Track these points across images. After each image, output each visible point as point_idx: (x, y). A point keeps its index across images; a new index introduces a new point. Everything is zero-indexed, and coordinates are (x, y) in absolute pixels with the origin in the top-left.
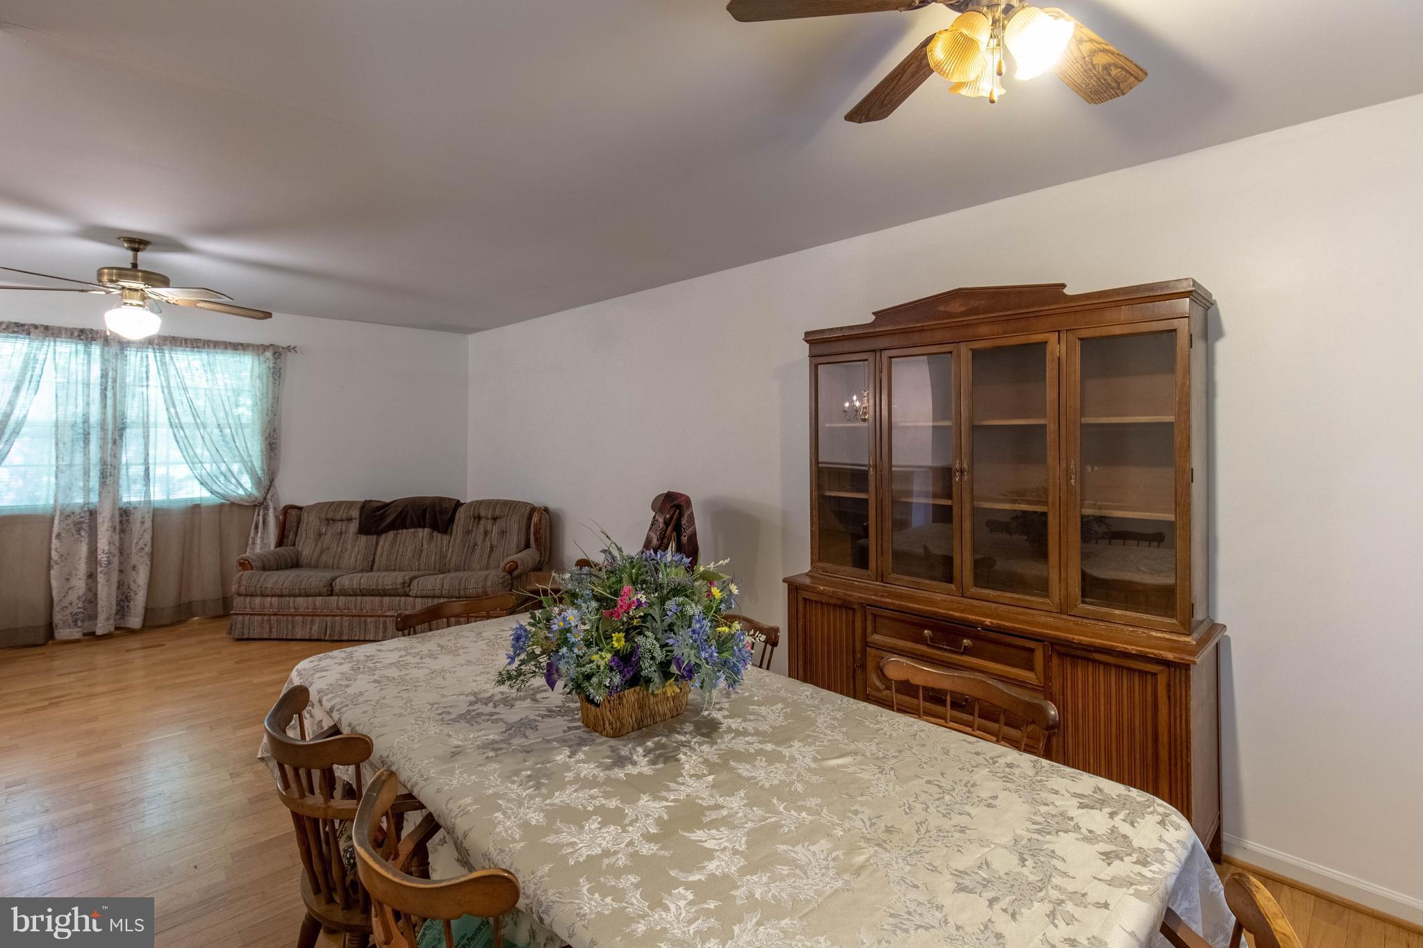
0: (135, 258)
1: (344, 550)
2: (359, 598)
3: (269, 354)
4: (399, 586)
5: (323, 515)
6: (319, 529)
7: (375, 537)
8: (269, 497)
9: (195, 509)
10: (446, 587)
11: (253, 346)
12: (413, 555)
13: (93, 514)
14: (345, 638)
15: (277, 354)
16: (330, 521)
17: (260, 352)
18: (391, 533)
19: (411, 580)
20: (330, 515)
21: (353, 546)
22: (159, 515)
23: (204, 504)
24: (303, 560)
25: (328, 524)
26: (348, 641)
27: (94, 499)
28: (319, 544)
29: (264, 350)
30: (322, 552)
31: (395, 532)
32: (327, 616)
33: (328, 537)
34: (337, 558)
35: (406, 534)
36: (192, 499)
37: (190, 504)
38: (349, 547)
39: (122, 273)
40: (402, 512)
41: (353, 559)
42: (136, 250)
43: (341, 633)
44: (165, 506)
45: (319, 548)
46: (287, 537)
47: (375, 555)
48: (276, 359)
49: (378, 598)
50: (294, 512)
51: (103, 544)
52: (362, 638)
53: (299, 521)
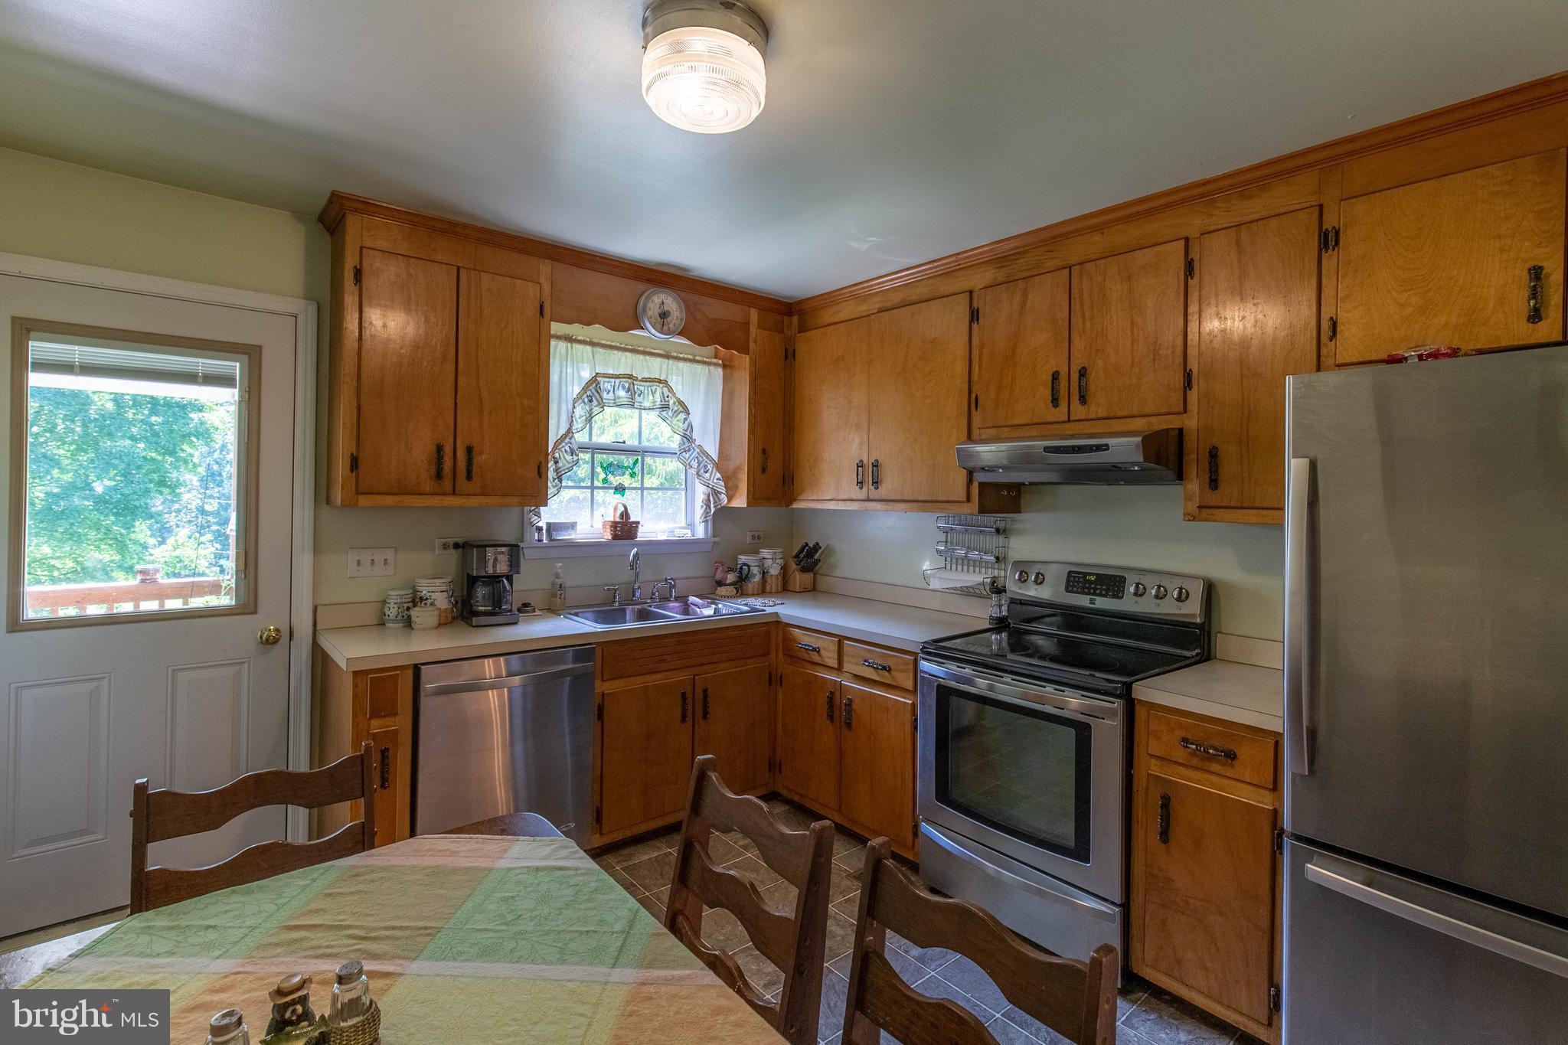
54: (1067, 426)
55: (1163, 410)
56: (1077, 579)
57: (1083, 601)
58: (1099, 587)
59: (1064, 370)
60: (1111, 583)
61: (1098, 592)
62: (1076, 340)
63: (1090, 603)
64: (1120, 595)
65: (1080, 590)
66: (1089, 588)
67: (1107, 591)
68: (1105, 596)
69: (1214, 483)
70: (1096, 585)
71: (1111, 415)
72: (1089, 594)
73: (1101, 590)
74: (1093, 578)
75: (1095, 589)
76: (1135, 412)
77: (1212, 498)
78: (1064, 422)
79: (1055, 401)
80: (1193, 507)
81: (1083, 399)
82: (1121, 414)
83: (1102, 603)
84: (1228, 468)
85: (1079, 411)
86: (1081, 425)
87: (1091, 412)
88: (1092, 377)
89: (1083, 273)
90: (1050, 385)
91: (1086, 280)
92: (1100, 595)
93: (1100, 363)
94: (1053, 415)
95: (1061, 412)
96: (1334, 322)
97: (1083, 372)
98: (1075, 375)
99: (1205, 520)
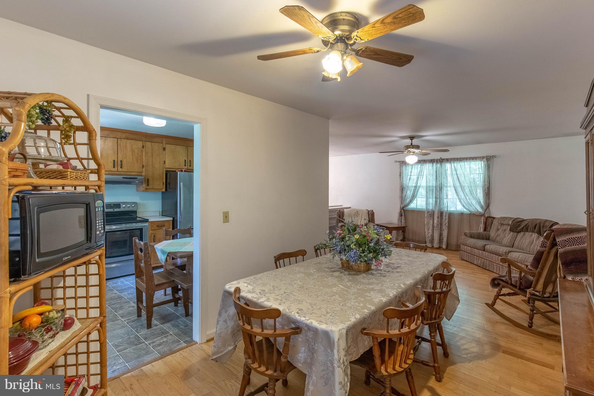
0: (412, 142)
1: (505, 237)
2: (492, 254)
3: (485, 160)
4: (504, 253)
5: (500, 222)
6: (498, 227)
7: (516, 233)
8: (486, 213)
9: (462, 214)
10: (520, 258)
11: (479, 157)
12: (528, 244)
13: (434, 212)
14: (487, 269)
15: (489, 159)
16: (502, 224)
17: (482, 159)
18: (522, 233)
19: (509, 252)
20: (502, 222)
21: (508, 236)
22: (451, 215)
23: (464, 213)
24: (491, 238)
25: (501, 225)
26: (488, 270)
27: (434, 208)
28: (497, 233)
29: (483, 158)
30: (497, 236)
31: (524, 233)
32: (483, 258)
33: (500, 230)
34: (501, 239)
35: (527, 234)
36: (461, 211)
37: (460, 212)
38: (507, 236)
39: (407, 147)
40: (527, 224)
41: (506, 241)
42: (412, 140)
43: (486, 267)
44: (453, 212)
45: (496, 235)
46: (487, 228)
47: (515, 241)
48: (487, 161)
49: (497, 256)
50: (490, 219)
51: (435, 221)
52: (492, 271)
53: (492, 223)
54: (117, 172)
55: (139, 171)
56: (109, 206)
57: (111, 210)
59: (116, 160)
60: (118, 205)
62: (119, 154)
63: (113, 210)
64: (120, 207)
65: (110, 208)
67: (117, 207)
69: (148, 185)
70: (114, 206)
71: (128, 171)
72: (112, 208)
74: (112, 205)
77: (148, 187)
79: (114, 167)
80: (144, 189)
81: (121, 167)
82: (130, 171)
83: (116, 210)
84: (150, 182)
85: (120, 169)
86: (120, 172)
87: (123, 170)
88: (123, 163)
89: (120, 140)
90: (113, 163)
91: (121, 143)
92: (115, 208)
93: (125, 160)
94: (113, 169)
95: (116, 169)
96: (165, 161)
97: (121, 161)
98: (119, 162)
99: (146, 191)
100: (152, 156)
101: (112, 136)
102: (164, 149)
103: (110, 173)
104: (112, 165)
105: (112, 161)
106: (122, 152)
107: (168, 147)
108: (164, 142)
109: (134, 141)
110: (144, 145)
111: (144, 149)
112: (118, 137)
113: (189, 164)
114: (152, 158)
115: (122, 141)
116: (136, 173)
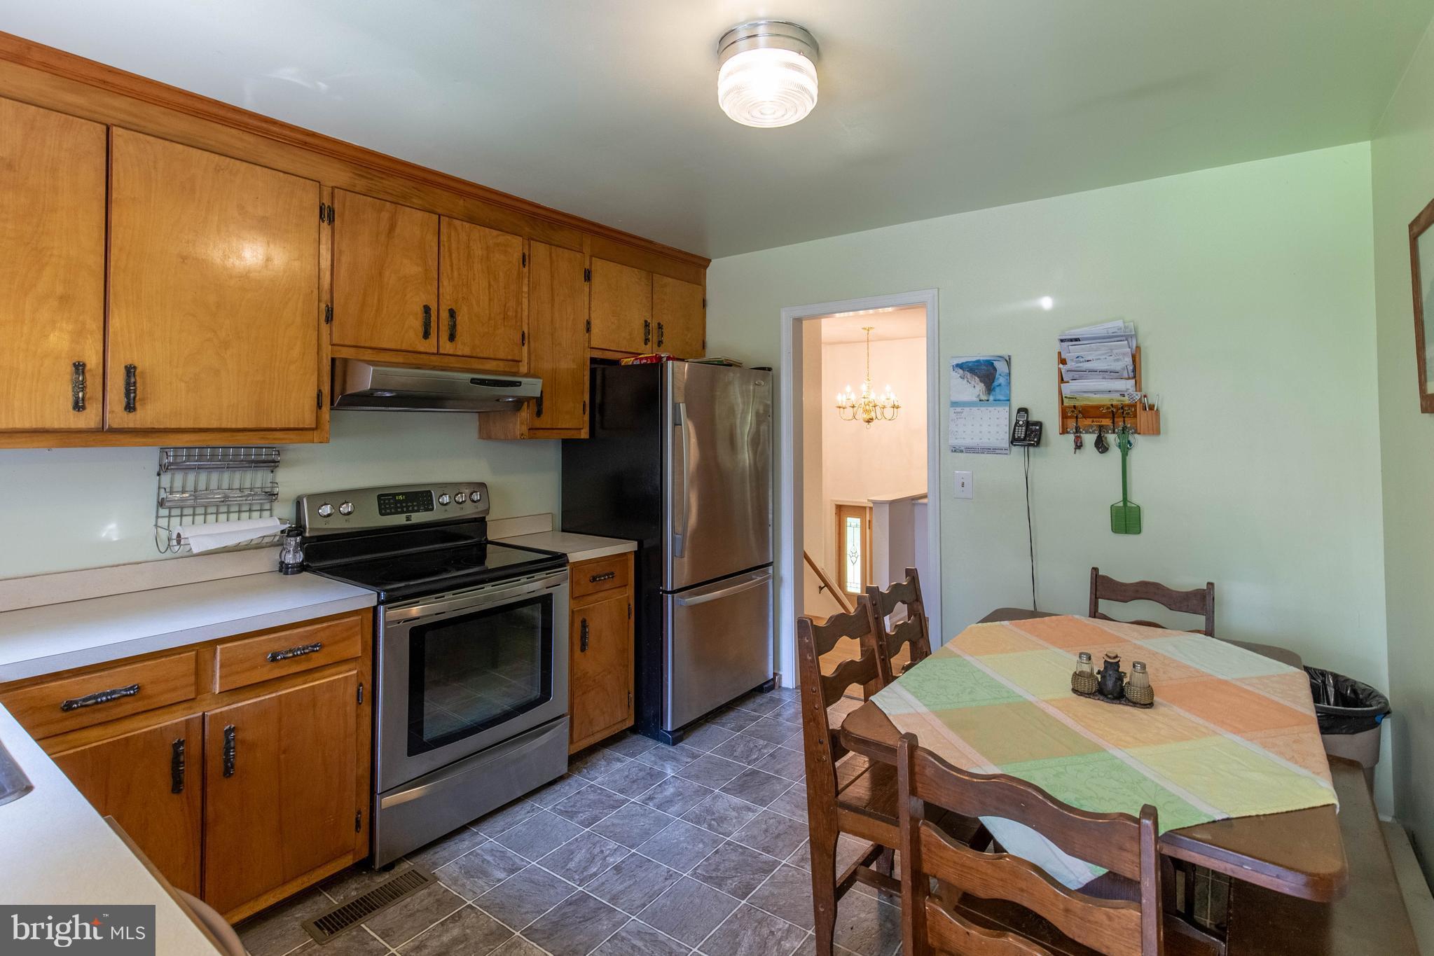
54: (433, 358)
55: (510, 358)
56: (387, 501)
57: (399, 520)
58: (410, 504)
59: (433, 307)
60: (420, 498)
61: (411, 508)
62: (445, 282)
63: (407, 520)
64: (431, 507)
65: (393, 510)
66: (402, 507)
67: (418, 506)
68: (418, 511)
69: (539, 413)
70: (407, 503)
71: (474, 355)
72: (402, 512)
73: (413, 506)
74: (401, 497)
75: (407, 507)
76: (492, 356)
77: (538, 423)
78: (433, 354)
79: (426, 335)
80: (525, 429)
81: (452, 338)
82: (481, 355)
83: (419, 517)
84: (546, 402)
85: (447, 347)
86: (446, 359)
87: (458, 349)
88: (458, 319)
89: (450, 224)
90: (421, 315)
91: (453, 234)
92: (414, 511)
93: (465, 309)
94: (423, 346)
95: (429, 346)
96: (588, 323)
97: (452, 313)
98: (445, 315)
99: (531, 438)
100: (553, 299)
101: (420, 202)
102: (588, 276)
103: (412, 359)
104: (416, 323)
105: (419, 310)
106: (456, 274)
107: (599, 267)
108: (587, 250)
109: (495, 233)
110: (527, 254)
111: (526, 270)
112: (439, 211)
113: (655, 339)
114: (553, 305)
115: (456, 229)
116: (501, 366)
